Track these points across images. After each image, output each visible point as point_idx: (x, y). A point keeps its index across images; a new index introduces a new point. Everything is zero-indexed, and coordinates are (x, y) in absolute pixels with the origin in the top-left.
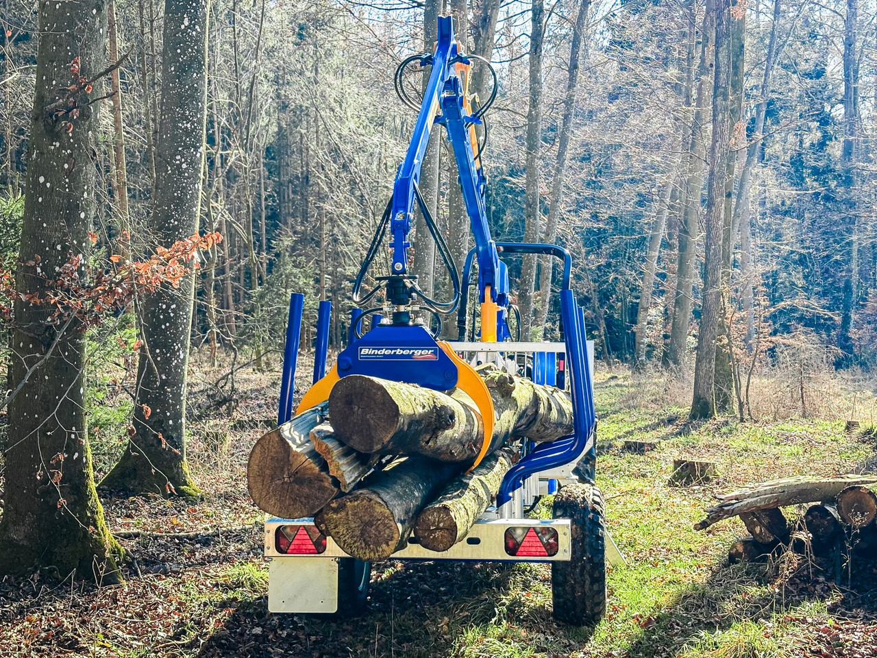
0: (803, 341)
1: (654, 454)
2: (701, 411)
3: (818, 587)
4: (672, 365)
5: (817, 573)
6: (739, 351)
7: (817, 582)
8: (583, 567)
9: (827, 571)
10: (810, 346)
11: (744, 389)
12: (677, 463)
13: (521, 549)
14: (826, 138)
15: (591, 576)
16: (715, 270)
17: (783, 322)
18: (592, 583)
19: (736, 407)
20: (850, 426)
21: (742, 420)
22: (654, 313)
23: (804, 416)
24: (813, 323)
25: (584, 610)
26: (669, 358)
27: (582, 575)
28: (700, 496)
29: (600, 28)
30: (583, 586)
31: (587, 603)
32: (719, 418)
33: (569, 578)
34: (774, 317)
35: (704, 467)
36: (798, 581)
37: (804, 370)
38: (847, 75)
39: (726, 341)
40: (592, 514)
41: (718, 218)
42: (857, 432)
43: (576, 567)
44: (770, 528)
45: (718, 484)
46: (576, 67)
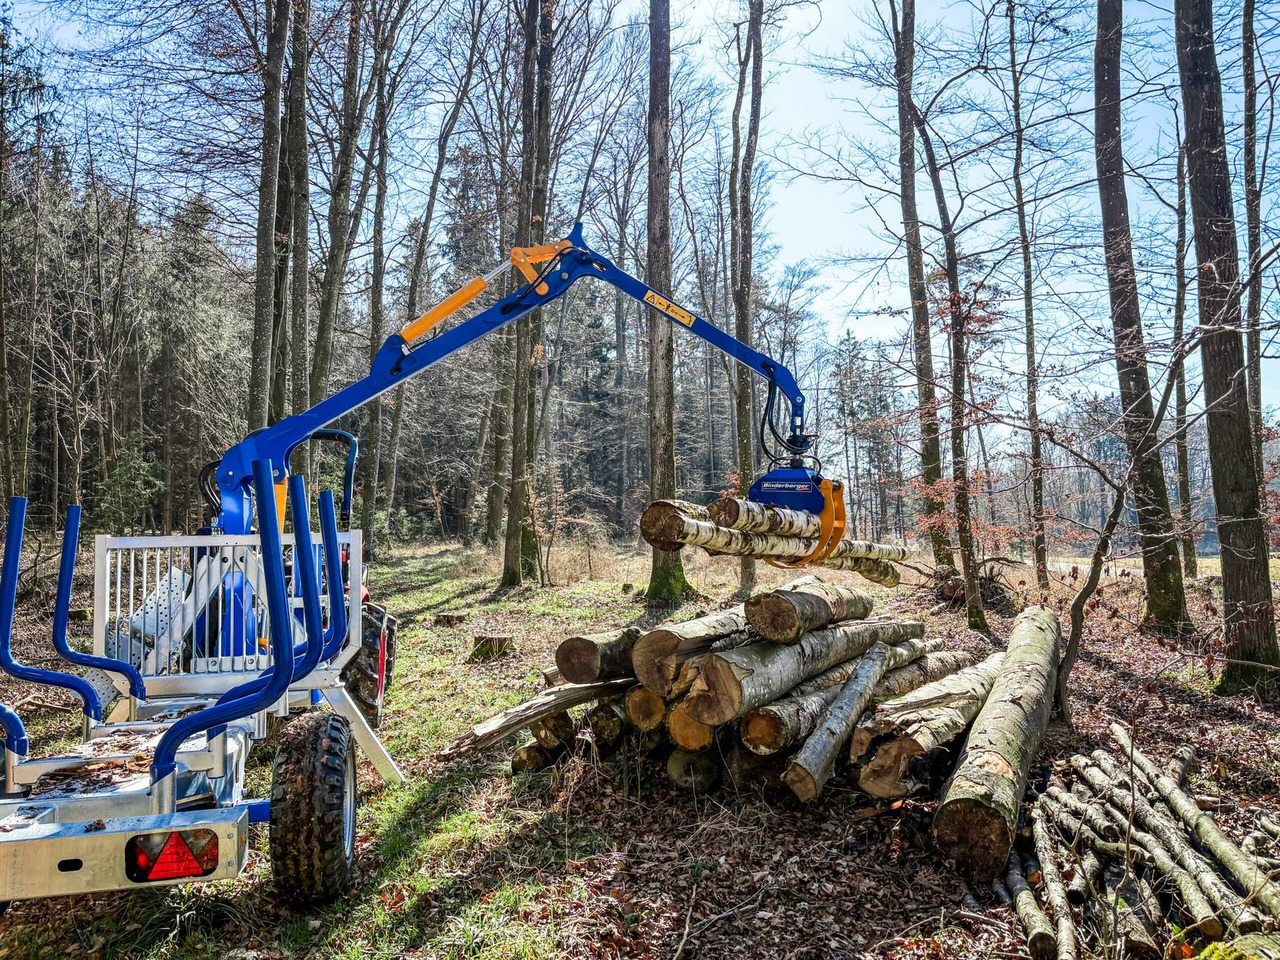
0: (590, 520)
1: (463, 626)
2: (510, 580)
3: (606, 802)
4: (490, 541)
5: (604, 781)
6: (541, 530)
7: (604, 795)
8: (310, 831)
9: (614, 779)
10: (595, 524)
11: (544, 558)
12: (478, 640)
13: (156, 867)
14: (604, 373)
15: (321, 842)
16: (521, 463)
17: (576, 506)
18: (323, 851)
19: (538, 573)
20: (627, 588)
21: (543, 586)
22: (480, 499)
23: (591, 579)
24: (598, 506)
25: (312, 887)
26: (488, 538)
27: (308, 841)
28: (496, 672)
29: (439, 284)
30: (309, 857)
31: (317, 878)
32: (526, 583)
33: (290, 848)
34: (568, 501)
35: (502, 641)
36: (584, 794)
37: (590, 541)
38: (618, 327)
39: (530, 521)
40: (326, 756)
41: (523, 421)
42: (631, 595)
43: (298, 833)
44: (555, 731)
45: (514, 657)
46: (414, 304)
